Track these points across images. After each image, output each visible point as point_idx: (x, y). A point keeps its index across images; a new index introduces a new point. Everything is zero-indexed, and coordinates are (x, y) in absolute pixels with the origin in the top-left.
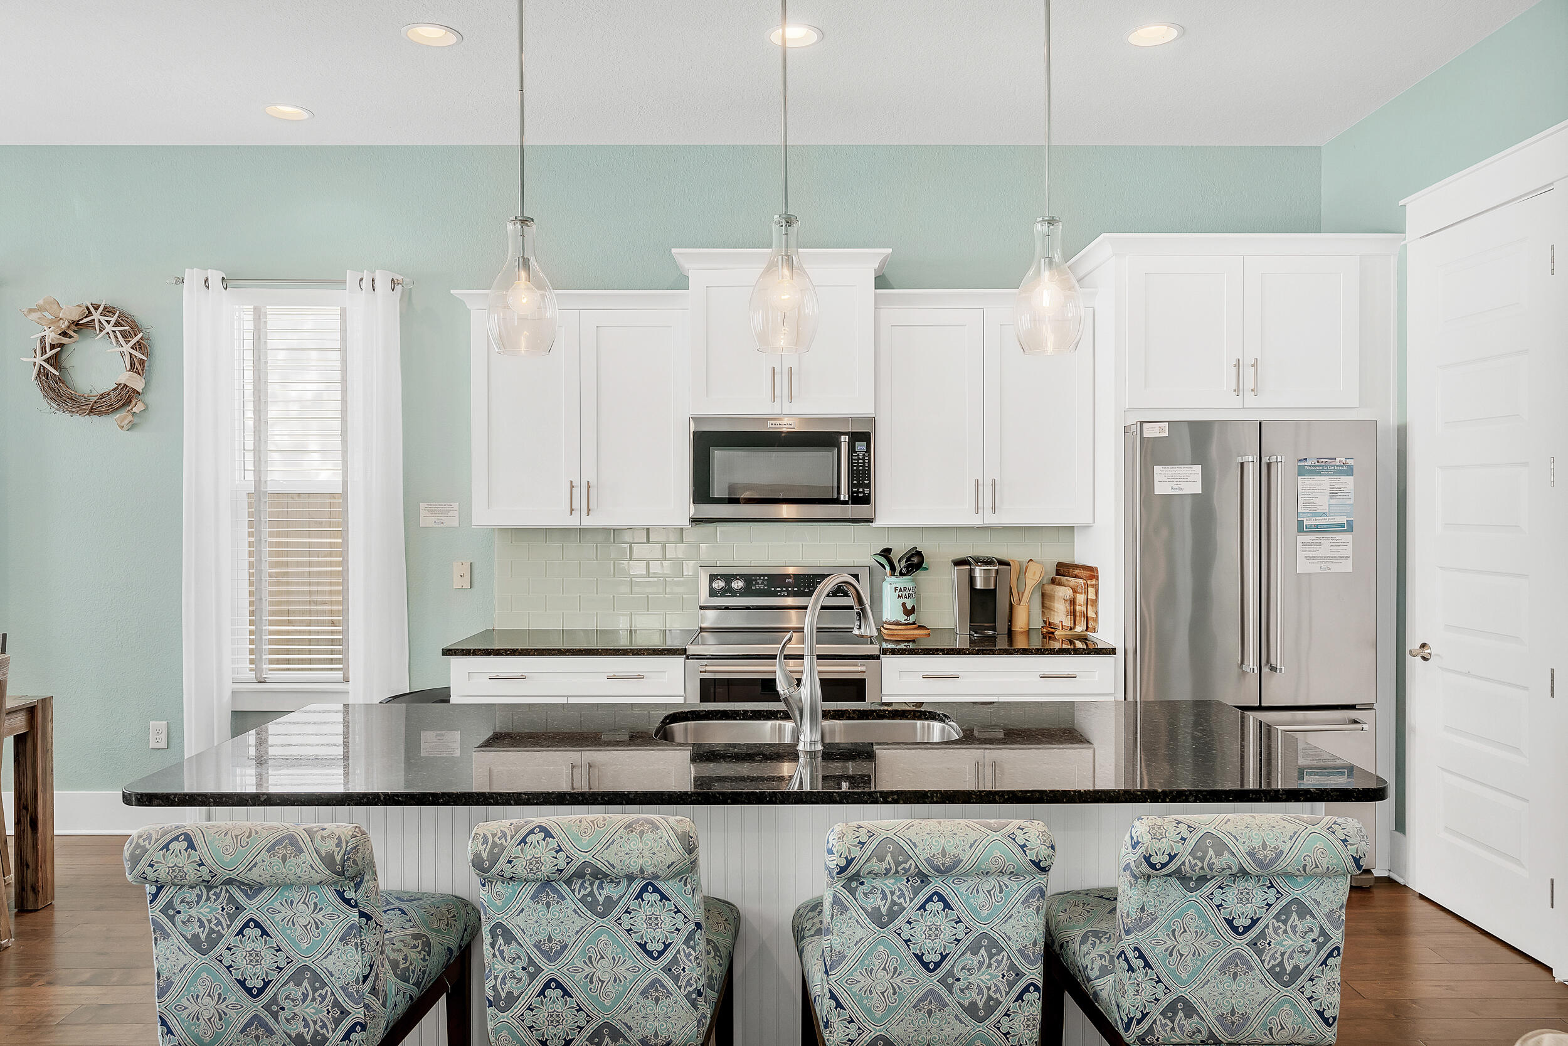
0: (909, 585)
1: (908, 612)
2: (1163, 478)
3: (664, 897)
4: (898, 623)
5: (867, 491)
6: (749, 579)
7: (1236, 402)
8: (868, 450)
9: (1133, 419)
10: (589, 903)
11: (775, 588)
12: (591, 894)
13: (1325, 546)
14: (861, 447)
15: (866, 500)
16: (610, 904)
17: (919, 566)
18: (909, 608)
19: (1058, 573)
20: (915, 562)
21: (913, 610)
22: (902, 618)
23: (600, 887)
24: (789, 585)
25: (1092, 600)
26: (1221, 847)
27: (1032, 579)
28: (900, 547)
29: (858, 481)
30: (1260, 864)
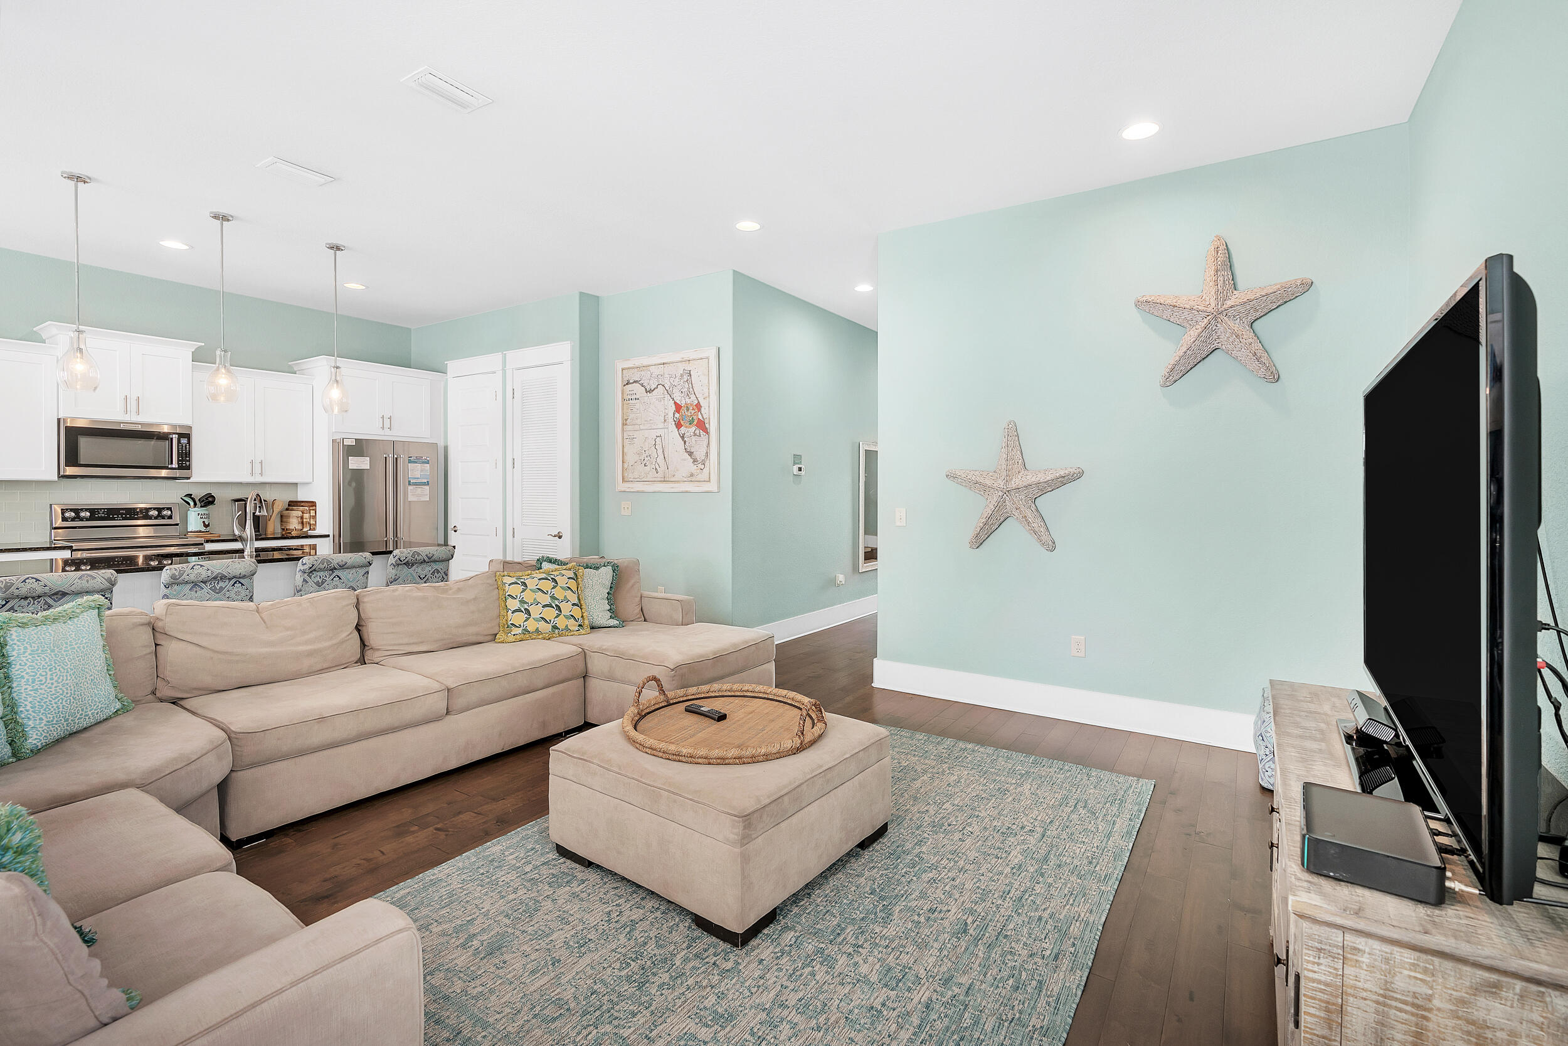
0: (206, 512)
1: (206, 526)
2: (352, 462)
3: (242, 585)
4: (200, 532)
5: (188, 463)
6: (93, 511)
7: (381, 432)
8: (189, 442)
9: (338, 437)
10: (214, 589)
11: (113, 515)
12: (214, 586)
13: (419, 490)
14: (184, 441)
15: (188, 468)
16: (221, 589)
17: (212, 503)
18: (207, 524)
19: (289, 505)
20: (208, 501)
21: (208, 525)
22: (203, 529)
23: (218, 583)
24: (123, 514)
25: (313, 516)
26: (419, 554)
27: (278, 508)
28: (199, 493)
29: (182, 458)
30: (429, 558)
